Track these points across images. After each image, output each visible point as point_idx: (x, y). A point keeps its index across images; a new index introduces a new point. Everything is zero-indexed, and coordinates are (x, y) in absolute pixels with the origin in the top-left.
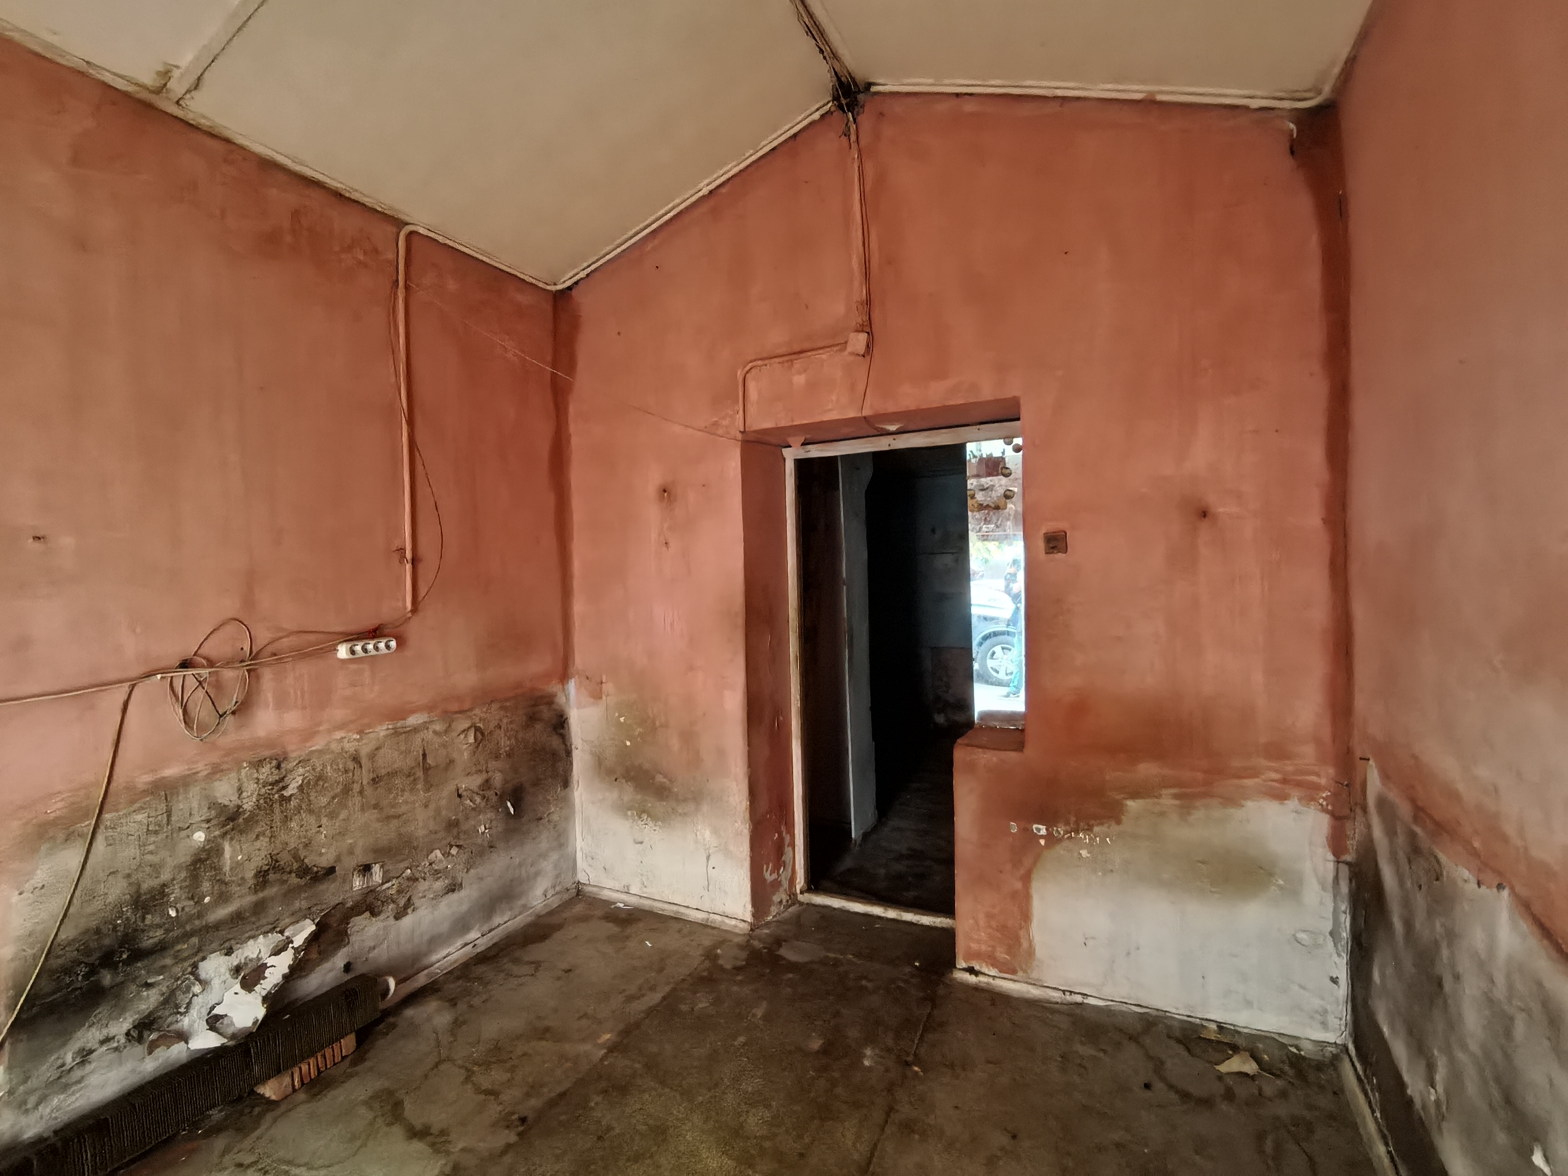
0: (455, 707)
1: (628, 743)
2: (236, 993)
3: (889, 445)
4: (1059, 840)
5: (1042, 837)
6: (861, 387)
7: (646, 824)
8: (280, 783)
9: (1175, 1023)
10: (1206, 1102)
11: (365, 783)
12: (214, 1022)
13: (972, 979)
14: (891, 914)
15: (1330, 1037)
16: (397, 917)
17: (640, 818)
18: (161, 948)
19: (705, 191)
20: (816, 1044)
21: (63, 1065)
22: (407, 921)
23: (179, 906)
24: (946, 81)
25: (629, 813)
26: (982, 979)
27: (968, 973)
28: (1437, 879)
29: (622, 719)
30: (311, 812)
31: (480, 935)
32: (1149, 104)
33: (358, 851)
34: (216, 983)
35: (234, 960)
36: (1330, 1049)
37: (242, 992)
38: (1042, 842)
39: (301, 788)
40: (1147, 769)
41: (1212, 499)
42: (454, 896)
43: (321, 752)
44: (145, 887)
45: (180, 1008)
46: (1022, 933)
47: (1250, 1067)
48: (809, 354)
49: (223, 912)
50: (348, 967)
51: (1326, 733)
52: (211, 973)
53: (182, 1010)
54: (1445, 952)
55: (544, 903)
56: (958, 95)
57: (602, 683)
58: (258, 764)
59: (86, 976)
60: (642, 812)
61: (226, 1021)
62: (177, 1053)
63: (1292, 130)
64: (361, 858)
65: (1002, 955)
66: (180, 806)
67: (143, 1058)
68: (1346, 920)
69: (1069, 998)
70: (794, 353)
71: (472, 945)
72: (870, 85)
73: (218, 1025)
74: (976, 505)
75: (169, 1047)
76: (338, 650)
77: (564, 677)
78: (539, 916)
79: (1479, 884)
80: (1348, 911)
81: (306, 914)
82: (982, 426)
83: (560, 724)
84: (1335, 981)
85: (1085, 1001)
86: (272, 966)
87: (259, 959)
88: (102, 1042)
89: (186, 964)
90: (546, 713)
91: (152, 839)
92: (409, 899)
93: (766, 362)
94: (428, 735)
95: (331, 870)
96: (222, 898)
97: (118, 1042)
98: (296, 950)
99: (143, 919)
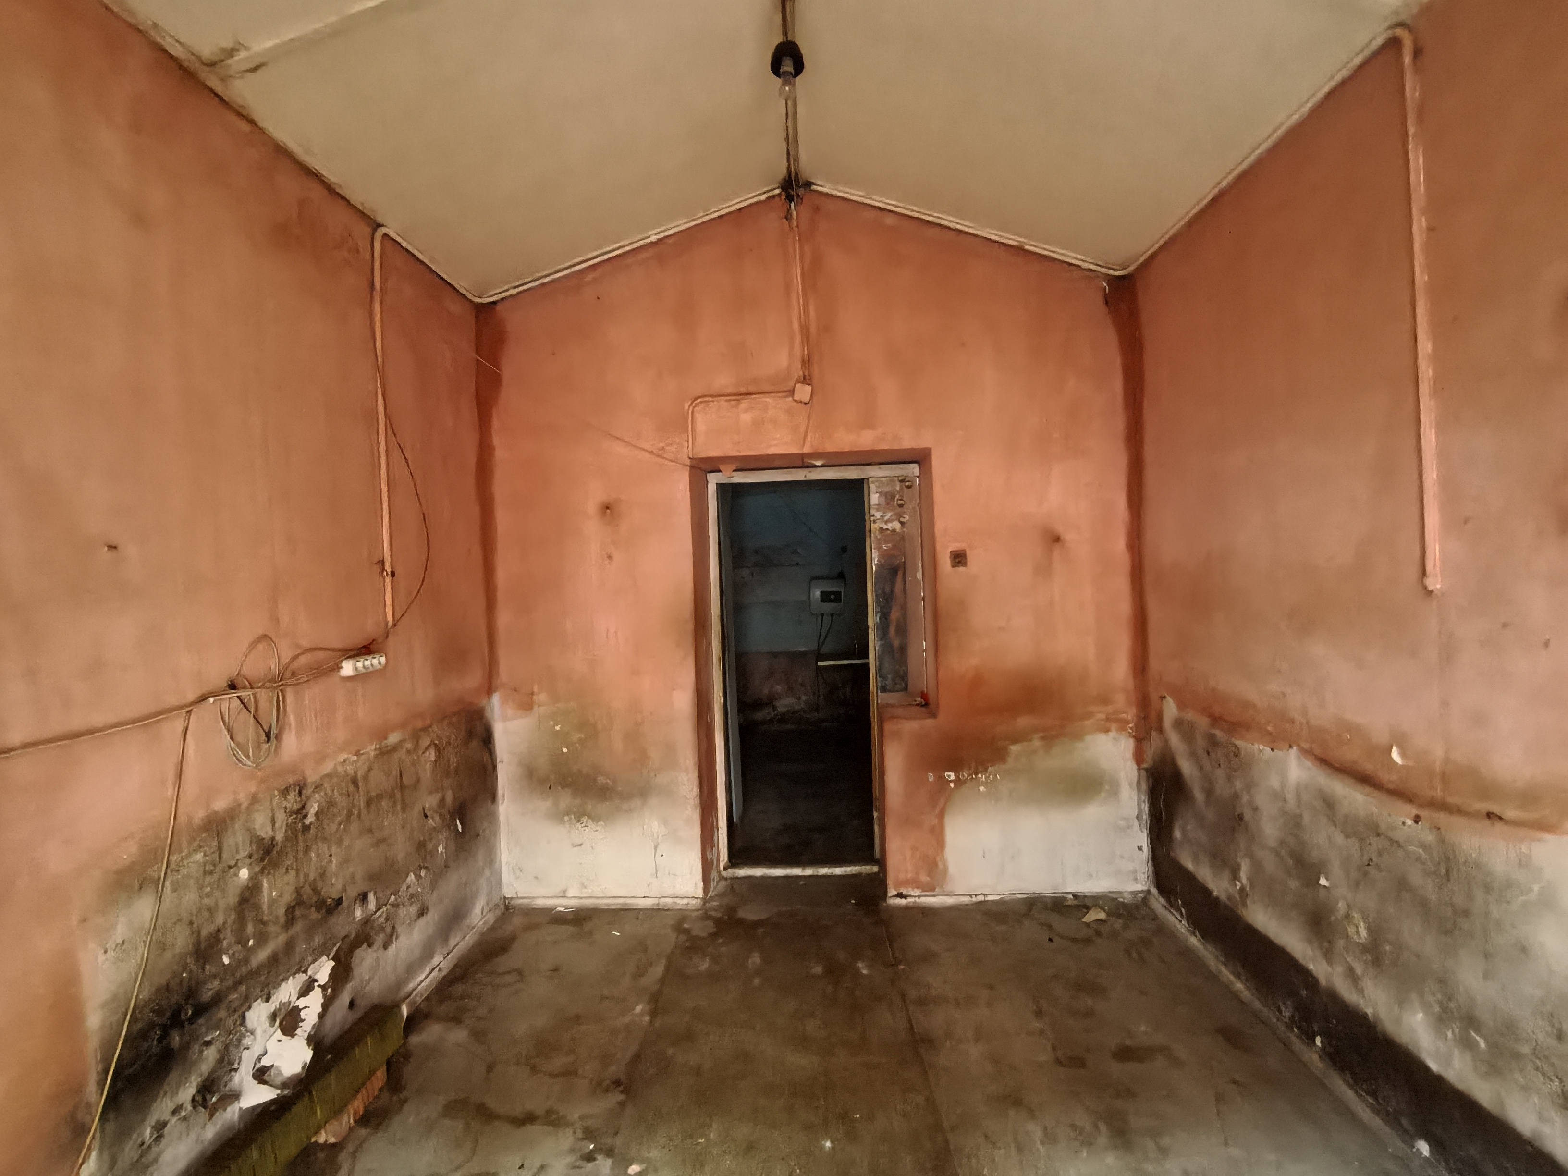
0: (419, 724)
1: (565, 750)
2: (280, 1041)
3: (805, 476)
4: (965, 782)
5: (951, 781)
6: (803, 429)
7: (585, 826)
8: (301, 812)
9: (1049, 901)
10: (1088, 941)
11: (362, 807)
12: (261, 1075)
13: (903, 902)
14: (809, 872)
15: (1139, 887)
16: (385, 947)
17: (579, 821)
18: (218, 999)
19: (653, 238)
20: (818, 970)
21: (143, 1144)
22: (392, 949)
23: (231, 952)
24: (874, 197)
25: (566, 818)
26: (910, 900)
27: (899, 898)
28: (1236, 756)
29: (558, 728)
30: (324, 839)
31: (442, 959)
32: (1019, 250)
33: (359, 877)
34: (259, 1032)
35: (273, 1005)
36: (1140, 895)
37: (283, 1038)
38: (952, 785)
39: (317, 814)
40: (1023, 722)
41: (1060, 529)
42: (423, 921)
43: (329, 776)
44: (204, 933)
45: (233, 1064)
46: (938, 859)
47: (1102, 915)
48: (754, 396)
49: (262, 955)
50: (352, 1004)
51: (1130, 684)
52: (255, 1025)
53: (235, 1066)
54: (1245, 798)
55: (483, 920)
56: (880, 209)
57: (532, 694)
58: (285, 792)
59: (160, 1041)
60: (579, 815)
61: (273, 1072)
62: (232, 1114)
63: (1106, 287)
64: (361, 887)
65: (924, 878)
66: (229, 841)
67: (205, 1124)
68: (1146, 807)
69: (974, 899)
70: (741, 394)
71: (437, 969)
72: (809, 184)
73: (266, 1077)
74: (878, 528)
75: (225, 1110)
76: (342, 667)
77: (490, 691)
78: (483, 934)
79: (1272, 750)
80: (1146, 800)
81: (323, 950)
82: (881, 466)
83: (488, 740)
84: (1140, 848)
85: (986, 899)
86: (305, 1007)
87: (290, 1002)
88: (174, 1112)
89: (236, 1016)
90: (479, 729)
91: (208, 879)
92: (394, 927)
93: (716, 399)
94: (401, 754)
95: (339, 901)
96: (262, 939)
97: (186, 1110)
98: (324, 988)
99: (203, 969)
